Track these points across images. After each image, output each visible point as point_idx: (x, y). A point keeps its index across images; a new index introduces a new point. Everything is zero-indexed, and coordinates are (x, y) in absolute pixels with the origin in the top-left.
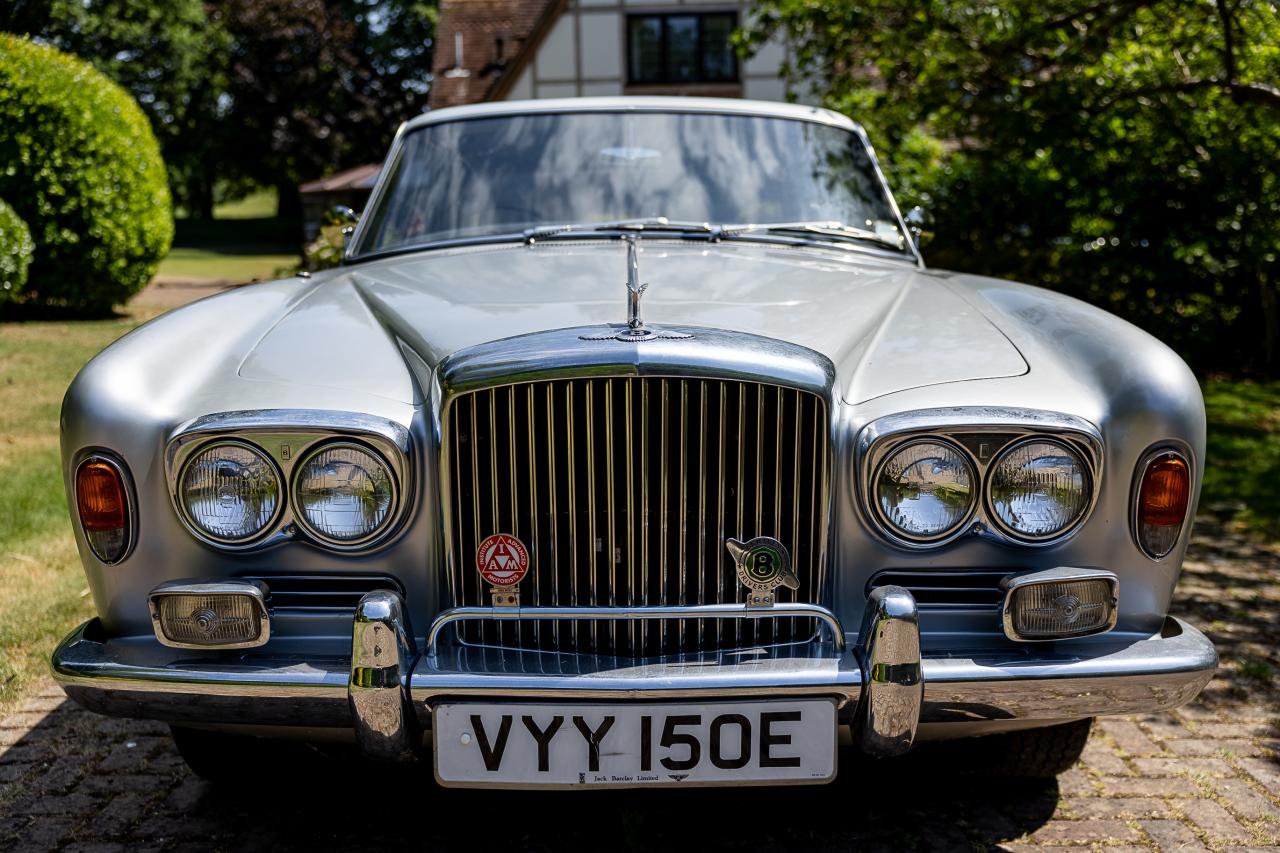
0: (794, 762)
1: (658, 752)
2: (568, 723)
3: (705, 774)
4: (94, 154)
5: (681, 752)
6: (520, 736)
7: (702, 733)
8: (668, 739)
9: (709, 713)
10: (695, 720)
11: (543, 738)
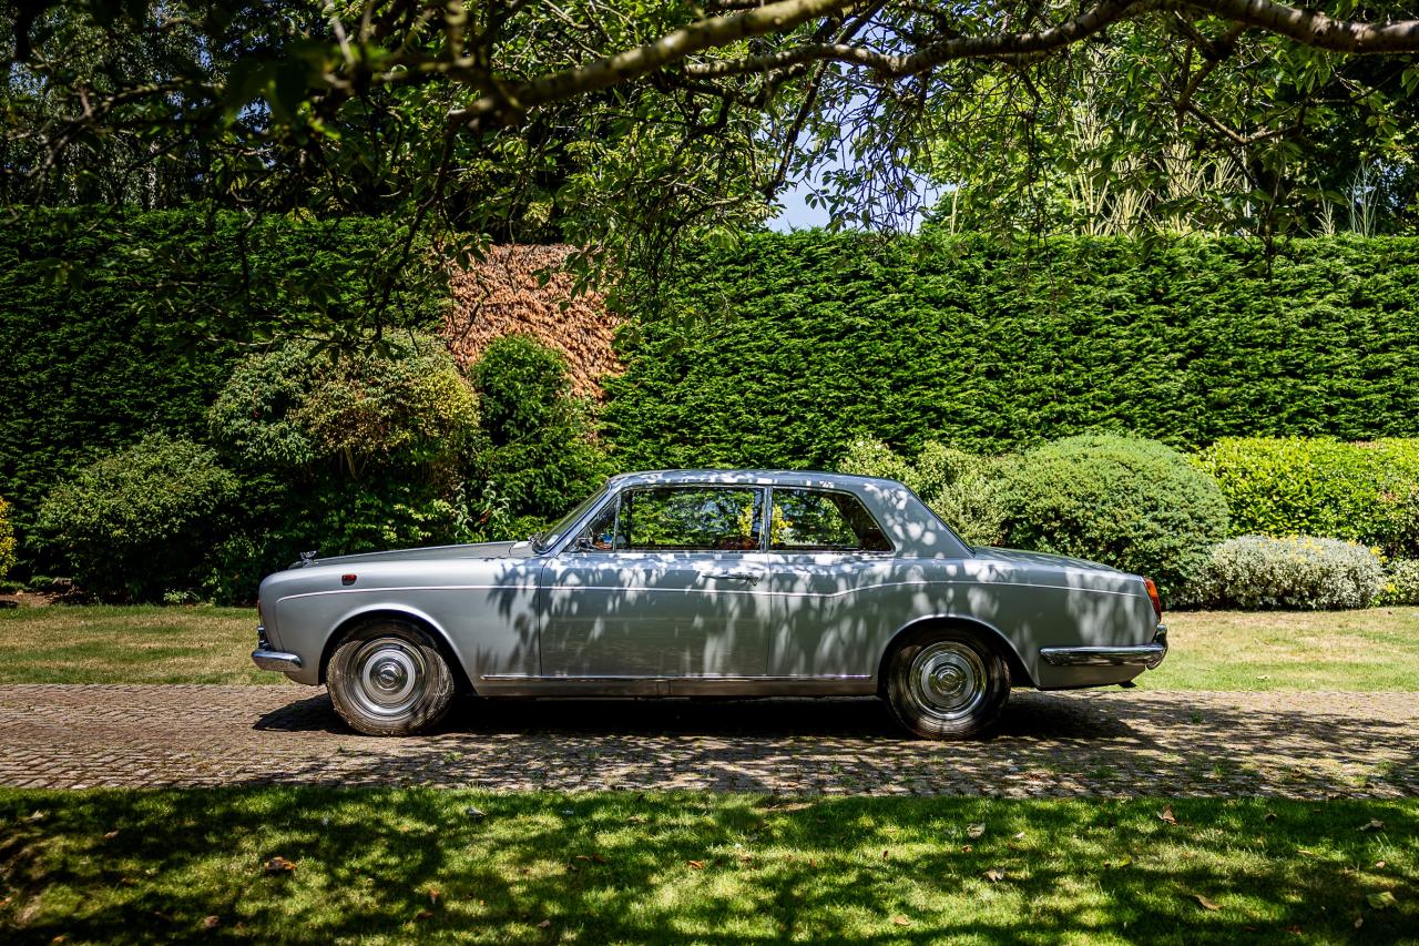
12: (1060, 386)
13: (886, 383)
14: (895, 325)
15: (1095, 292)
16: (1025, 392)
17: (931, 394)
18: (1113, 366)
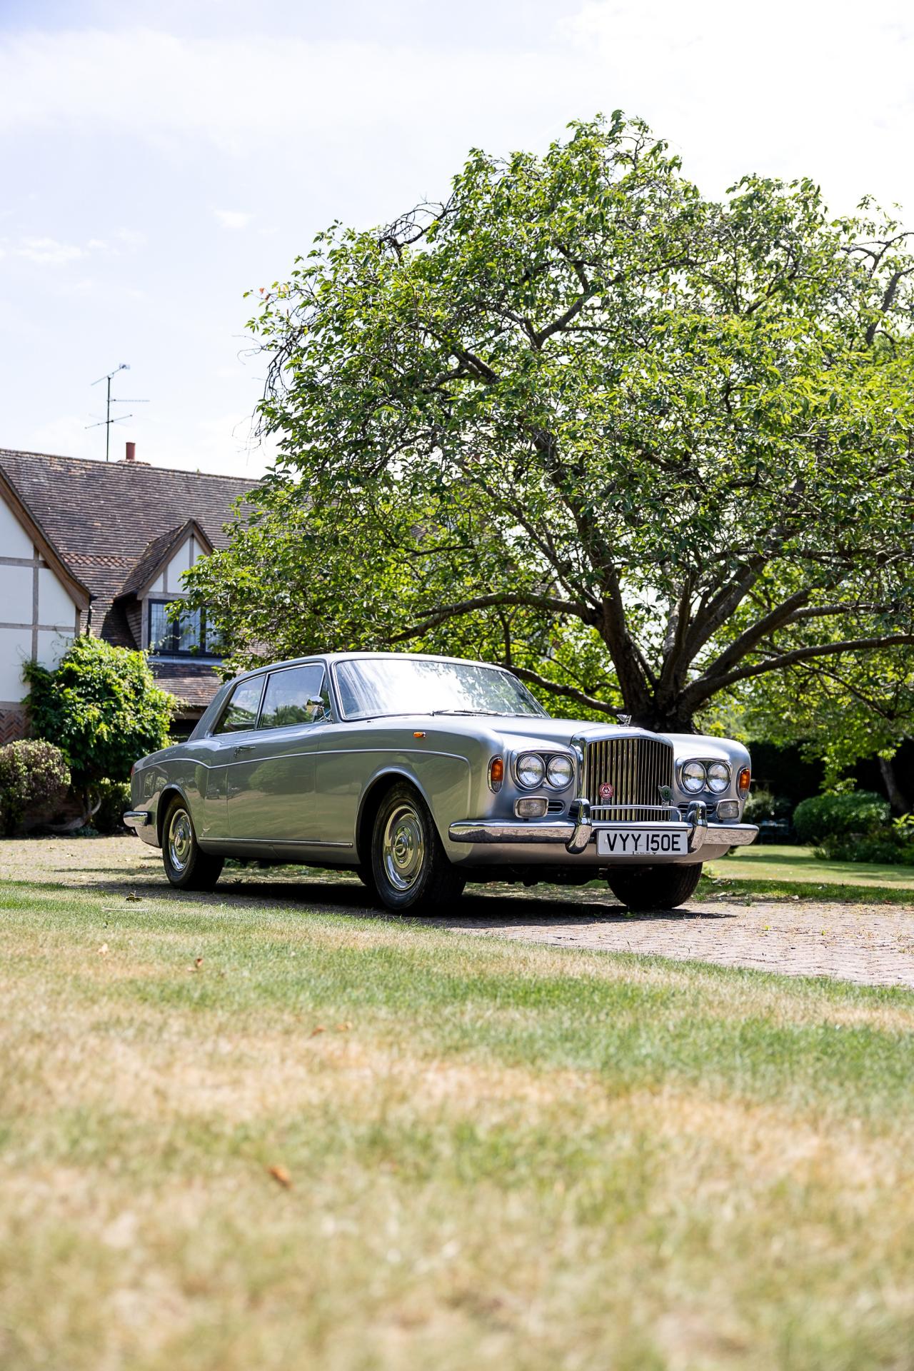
0: (679, 849)
1: (650, 845)
2: (630, 836)
3: (660, 852)
6: (619, 841)
7: (659, 839)
8: (653, 842)
9: (662, 833)
10: (658, 836)
11: (624, 841)
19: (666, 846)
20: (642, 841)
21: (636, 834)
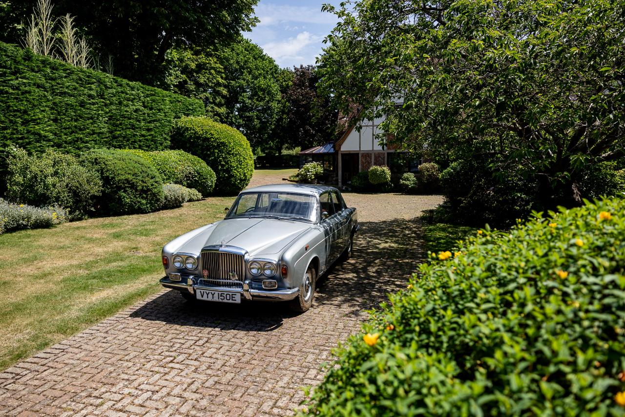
0: (236, 300)
1: (220, 297)
3: (225, 301)
4: (233, 154)
5: (223, 298)
6: (205, 294)
7: (225, 296)
9: (225, 293)
11: (208, 294)
12: (75, 127)
13: (19, 120)
14: (23, 93)
15: (86, 91)
16: (65, 129)
17: (37, 127)
18: (91, 121)
19: (228, 298)
20: (216, 295)
21: (213, 292)
